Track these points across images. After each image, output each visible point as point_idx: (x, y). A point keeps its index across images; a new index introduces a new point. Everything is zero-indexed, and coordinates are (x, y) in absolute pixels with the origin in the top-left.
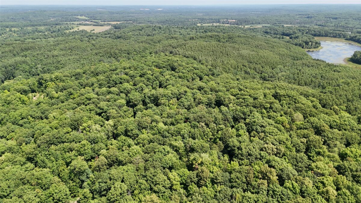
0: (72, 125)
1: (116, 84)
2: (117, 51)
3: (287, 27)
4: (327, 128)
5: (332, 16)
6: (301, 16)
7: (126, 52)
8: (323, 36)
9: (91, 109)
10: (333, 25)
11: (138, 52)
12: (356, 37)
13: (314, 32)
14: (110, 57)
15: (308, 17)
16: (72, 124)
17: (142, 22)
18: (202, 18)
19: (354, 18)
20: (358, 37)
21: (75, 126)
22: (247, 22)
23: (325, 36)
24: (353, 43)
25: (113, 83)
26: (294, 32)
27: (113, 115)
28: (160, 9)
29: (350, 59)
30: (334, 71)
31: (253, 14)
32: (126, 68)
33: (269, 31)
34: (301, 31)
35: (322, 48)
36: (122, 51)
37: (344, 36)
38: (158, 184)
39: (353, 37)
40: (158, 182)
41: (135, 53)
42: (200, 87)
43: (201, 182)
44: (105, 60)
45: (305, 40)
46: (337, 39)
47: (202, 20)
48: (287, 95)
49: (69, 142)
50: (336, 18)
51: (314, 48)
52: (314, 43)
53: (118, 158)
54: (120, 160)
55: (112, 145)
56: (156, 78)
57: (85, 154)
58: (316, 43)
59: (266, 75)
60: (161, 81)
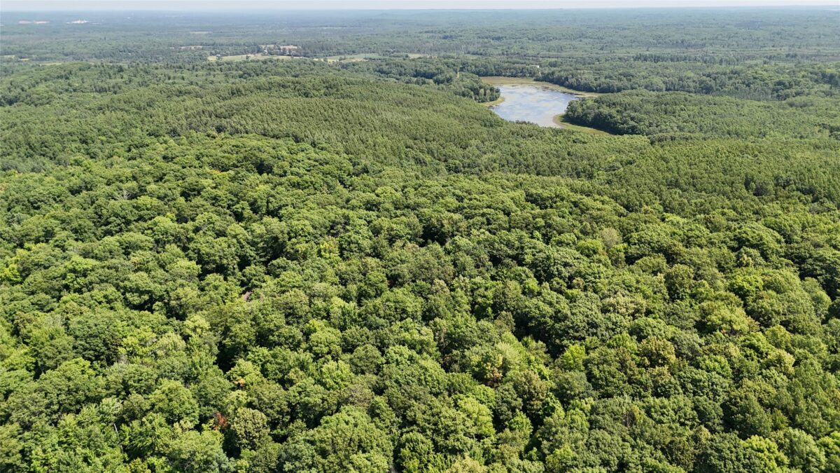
0: (85, 349)
1: (128, 223)
2: (48, 137)
3: (420, 58)
4: (680, 247)
5: (487, 34)
6: (431, 34)
7: (75, 138)
8: (492, 75)
9: (111, 297)
10: (500, 52)
11: (112, 136)
12: (553, 73)
13: (476, 67)
14: (31, 156)
15: (445, 38)
16: (88, 345)
17: (48, 55)
18: (211, 42)
19: (530, 36)
20: (557, 74)
21: (95, 350)
22: (326, 49)
23: (496, 75)
24: (551, 86)
25: (118, 222)
26: (438, 69)
27: (191, 302)
28: (79, 22)
29: (563, 117)
30: (574, 142)
31: (326, 30)
32: (123, 178)
33: (385, 68)
34: (451, 66)
35: (503, 99)
36: (63, 136)
37: (530, 73)
38: (452, 432)
39: (548, 74)
40: (453, 428)
41: (104, 138)
42: (368, 202)
43: (532, 405)
44: (22, 166)
45: (470, 86)
46: (520, 80)
47: (215, 48)
48: (557, 196)
49: (113, 394)
50: (498, 39)
51: (491, 100)
52: (488, 91)
53: (293, 400)
54: (310, 403)
55: (243, 375)
56: (236, 195)
57: (184, 415)
58: (492, 90)
59: (457, 162)
60: (256, 201)
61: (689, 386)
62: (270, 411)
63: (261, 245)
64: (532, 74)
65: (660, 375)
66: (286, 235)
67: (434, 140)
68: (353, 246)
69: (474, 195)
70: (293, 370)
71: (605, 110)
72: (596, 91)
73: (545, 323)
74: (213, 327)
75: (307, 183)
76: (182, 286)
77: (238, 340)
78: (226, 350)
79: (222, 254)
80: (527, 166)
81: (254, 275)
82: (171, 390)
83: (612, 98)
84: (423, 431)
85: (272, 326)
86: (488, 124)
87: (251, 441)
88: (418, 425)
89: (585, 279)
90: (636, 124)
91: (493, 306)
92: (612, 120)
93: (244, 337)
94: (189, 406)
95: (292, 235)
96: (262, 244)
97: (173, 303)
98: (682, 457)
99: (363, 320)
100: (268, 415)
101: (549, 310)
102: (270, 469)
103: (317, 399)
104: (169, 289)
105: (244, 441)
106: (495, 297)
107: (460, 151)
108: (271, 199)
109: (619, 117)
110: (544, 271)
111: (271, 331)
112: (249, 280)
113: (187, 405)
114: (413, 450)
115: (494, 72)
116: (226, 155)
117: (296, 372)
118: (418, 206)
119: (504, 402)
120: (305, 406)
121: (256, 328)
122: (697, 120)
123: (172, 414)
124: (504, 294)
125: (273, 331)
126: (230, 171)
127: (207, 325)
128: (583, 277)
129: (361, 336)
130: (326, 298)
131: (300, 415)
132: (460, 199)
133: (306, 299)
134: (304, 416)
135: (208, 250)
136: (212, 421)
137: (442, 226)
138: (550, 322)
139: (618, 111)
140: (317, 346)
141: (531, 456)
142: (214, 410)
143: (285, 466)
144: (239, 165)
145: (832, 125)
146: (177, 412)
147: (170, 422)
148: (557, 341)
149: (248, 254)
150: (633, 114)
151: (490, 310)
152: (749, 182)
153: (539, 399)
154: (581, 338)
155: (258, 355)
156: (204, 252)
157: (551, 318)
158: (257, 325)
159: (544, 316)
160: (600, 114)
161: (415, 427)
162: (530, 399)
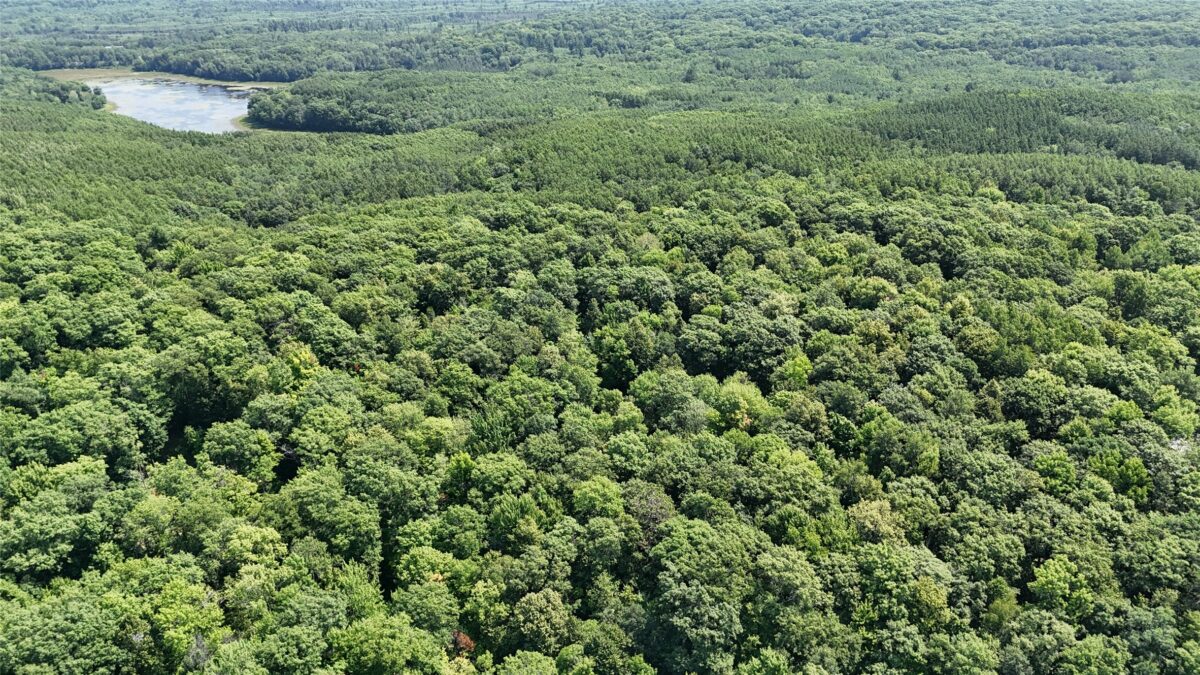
24: (172, 77)
46: (107, 72)
52: (83, 93)
53: (569, 554)
55: (432, 568)
59: (241, 204)
61: (933, 354)
64: (125, 62)
65: (895, 355)
70: (521, 521)
71: (320, 104)
72: (255, 80)
73: (719, 351)
83: (320, 85)
84: (784, 501)
86: (197, 141)
88: (777, 498)
89: (706, 292)
90: (383, 118)
91: (632, 356)
92: (338, 117)
95: (212, 361)
98: (998, 414)
99: (516, 427)
101: (714, 336)
106: (630, 345)
107: (227, 187)
109: (346, 111)
114: (796, 525)
115: (50, 62)
120: (601, 551)
127: (276, 534)
131: (599, 568)
134: (604, 566)
137: (427, 284)
138: (725, 349)
139: (339, 103)
141: (889, 476)
148: (752, 365)
150: (368, 105)
151: (631, 362)
152: (671, 159)
153: (824, 424)
154: (778, 352)
155: (422, 534)
156: (66, 438)
157: (722, 343)
158: (374, 497)
159: (714, 344)
160: (314, 110)
161: (774, 502)
162: (816, 428)
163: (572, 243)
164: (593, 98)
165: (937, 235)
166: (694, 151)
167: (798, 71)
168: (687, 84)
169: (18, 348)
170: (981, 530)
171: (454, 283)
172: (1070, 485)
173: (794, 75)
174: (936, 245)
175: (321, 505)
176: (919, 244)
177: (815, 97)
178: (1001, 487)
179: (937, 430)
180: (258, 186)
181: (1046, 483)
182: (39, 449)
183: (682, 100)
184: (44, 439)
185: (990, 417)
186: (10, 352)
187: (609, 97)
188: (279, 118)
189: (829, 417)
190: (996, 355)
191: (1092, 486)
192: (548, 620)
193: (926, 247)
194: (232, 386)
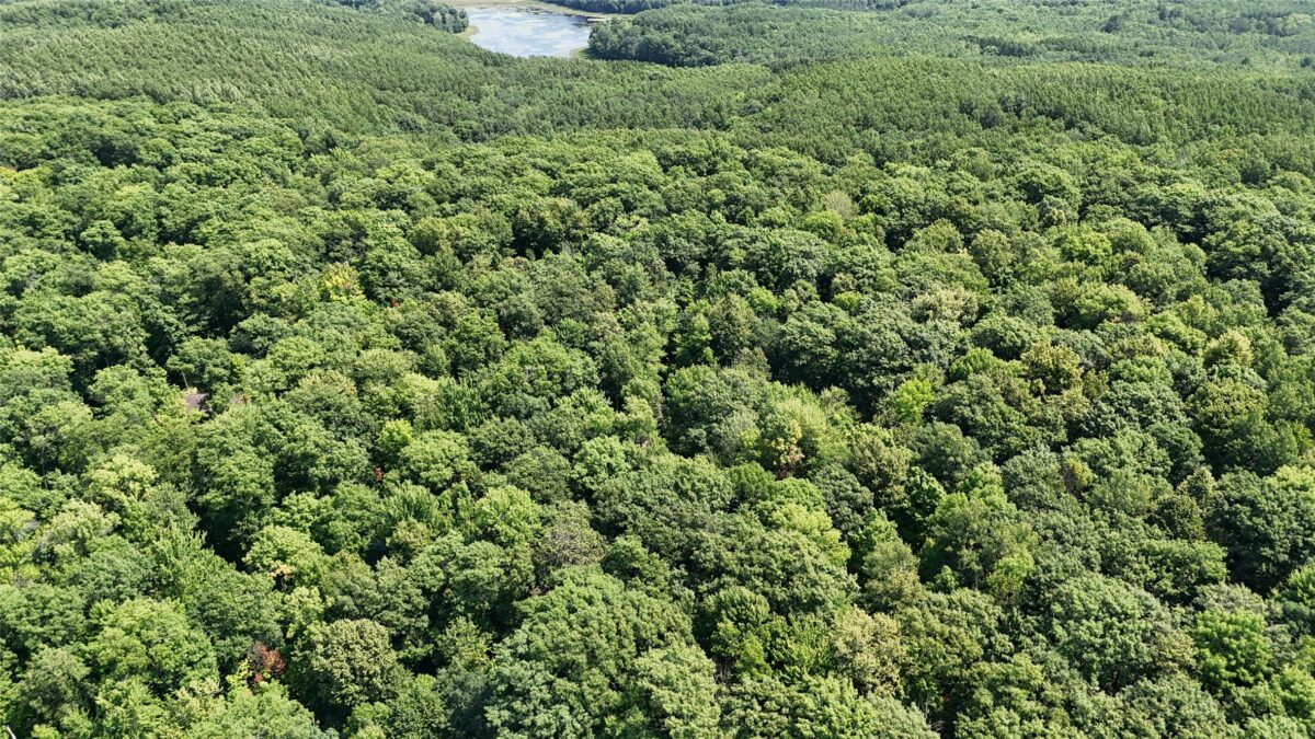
24: (544, 7)
29: (590, 51)
38: (797, 571)
40: (796, 565)
42: (379, 194)
51: (461, 30)
52: (448, 16)
53: (430, 582)
54: (479, 579)
55: (283, 556)
56: (78, 211)
57: (185, 668)
58: (452, 12)
59: (475, 124)
60: (129, 216)
61: (1132, 411)
62: (389, 615)
63: (185, 299)
65: (1072, 402)
66: (238, 273)
67: (417, 89)
68: (392, 275)
69: (575, 165)
70: (403, 523)
71: (655, 36)
73: (824, 355)
74: (166, 472)
75: (228, 172)
76: (52, 400)
77: (240, 489)
78: (213, 516)
79: (106, 326)
80: (609, 119)
81: (209, 358)
82: (146, 624)
83: (662, 16)
84: (742, 580)
85: (311, 448)
86: (490, 61)
87: (367, 684)
88: (731, 573)
89: (854, 273)
90: (711, 54)
91: (713, 344)
92: (670, 52)
93: (252, 481)
94: (193, 647)
95: (252, 270)
96: (186, 296)
97: (39, 441)
98: (1190, 526)
99: (495, 404)
100: (387, 624)
101: (827, 334)
102: (437, 730)
103: (492, 569)
104: (18, 413)
105: (353, 688)
106: (713, 327)
107: (472, 106)
108: (164, 210)
109: (679, 45)
110: (773, 272)
111: (309, 458)
112: (202, 368)
113: (186, 646)
114: (738, 619)
116: (19, 135)
117: (410, 527)
118: (482, 192)
119: (842, 499)
120: (468, 588)
121: (272, 457)
122: (801, 40)
123: (162, 674)
124: (729, 318)
125: (314, 457)
126: (40, 168)
127: (150, 473)
128: (847, 270)
129: (511, 434)
130: (389, 377)
131: (460, 609)
132: (551, 173)
133: (351, 386)
134: (468, 608)
135: (70, 322)
136: (244, 665)
137: (542, 221)
138: (833, 353)
139: (675, 37)
140: (427, 469)
141: (945, 582)
142: (248, 641)
143: (489, 716)
144: (54, 153)
145: (980, 36)
146: (170, 665)
147: (159, 691)
148: (860, 381)
149: (161, 321)
150: (702, 39)
151: (709, 351)
152: (966, 109)
153: (897, 481)
154: (903, 369)
155: (299, 511)
156: (61, 327)
157: (834, 345)
158: (272, 452)
159: (820, 344)
160: (648, 42)
161: (726, 578)
162: (884, 485)
163: (735, 193)
164: (963, 44)
165: (1276, 240)
166: (1002, 101)
167: (1280, 27)
168: (1105, 35)
169: (117, 232)
170: (1030, 706)
171: (569, 223)
172: (1253, 672)
173: (1271, 29)
174: (1267, 255)
175: (212, 450)
176: (1240, 250)
177: (1282, 59)
178: (1104, 646)
179: (1054, 528)
180: (502, 106)
181: (1198, 658)
182: (39, 333)
183: (1083, 52)
184: (46, 324)
185: (1173, 528)
186: (105, 235)
187: (983, 43)
188: (613, 50)
189: (911, 473)
190: (1241, 431)
191: (1286, 686)
192: (349, 660)
193: (1252, 257)
194: (255, 302)
